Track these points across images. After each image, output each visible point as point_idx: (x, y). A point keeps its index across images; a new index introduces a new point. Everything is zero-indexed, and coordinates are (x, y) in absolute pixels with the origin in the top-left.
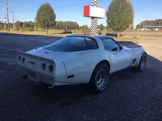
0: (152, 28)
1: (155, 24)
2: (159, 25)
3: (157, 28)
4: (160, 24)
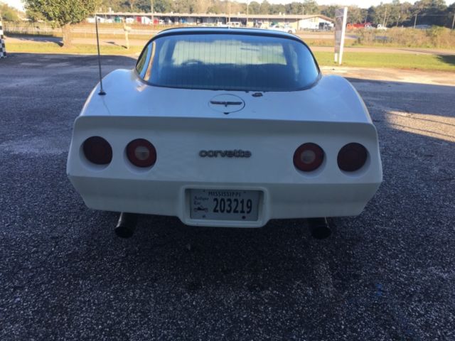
0: (116, 16)
1: (121, 6)
2: (130, 7)
3: (129, 16)
4: (133, 6)
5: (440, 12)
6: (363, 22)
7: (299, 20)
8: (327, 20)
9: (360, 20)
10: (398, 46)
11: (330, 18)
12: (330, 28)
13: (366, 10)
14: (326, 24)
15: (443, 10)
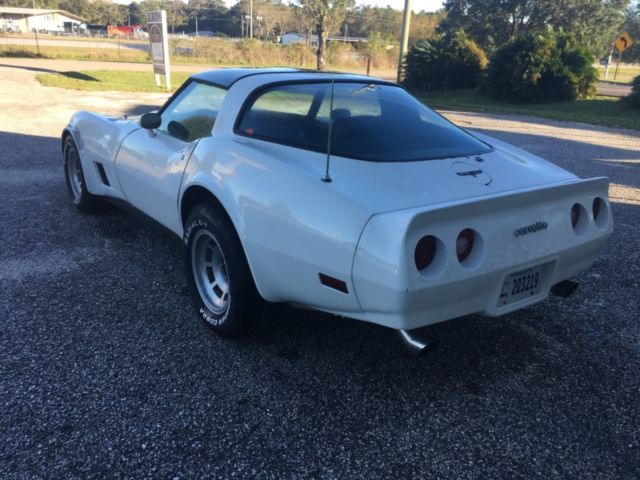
5: (224, 16)
6: (126, 24)
7: (26, 16)
8: (72, 18)
9: (121, 20)
10: (207, 62)
11: (75, 16)
12: (82, 31)
13: (126, 7)
14: (75, 24)
15: (224, 12)
